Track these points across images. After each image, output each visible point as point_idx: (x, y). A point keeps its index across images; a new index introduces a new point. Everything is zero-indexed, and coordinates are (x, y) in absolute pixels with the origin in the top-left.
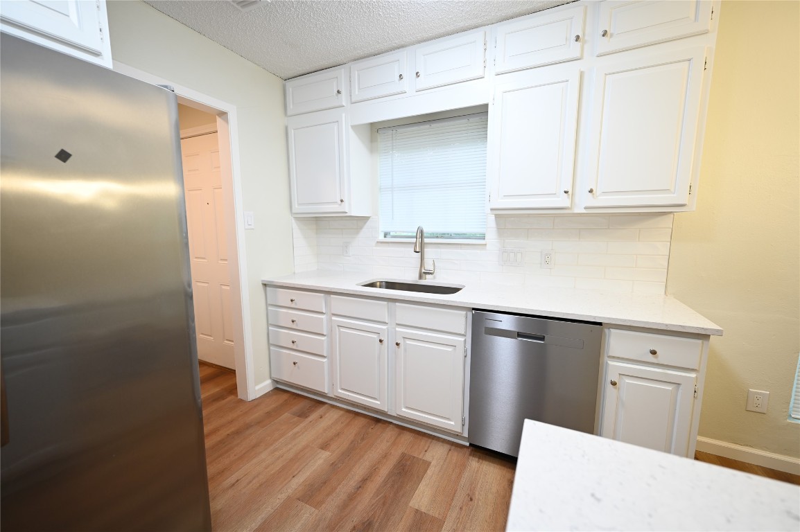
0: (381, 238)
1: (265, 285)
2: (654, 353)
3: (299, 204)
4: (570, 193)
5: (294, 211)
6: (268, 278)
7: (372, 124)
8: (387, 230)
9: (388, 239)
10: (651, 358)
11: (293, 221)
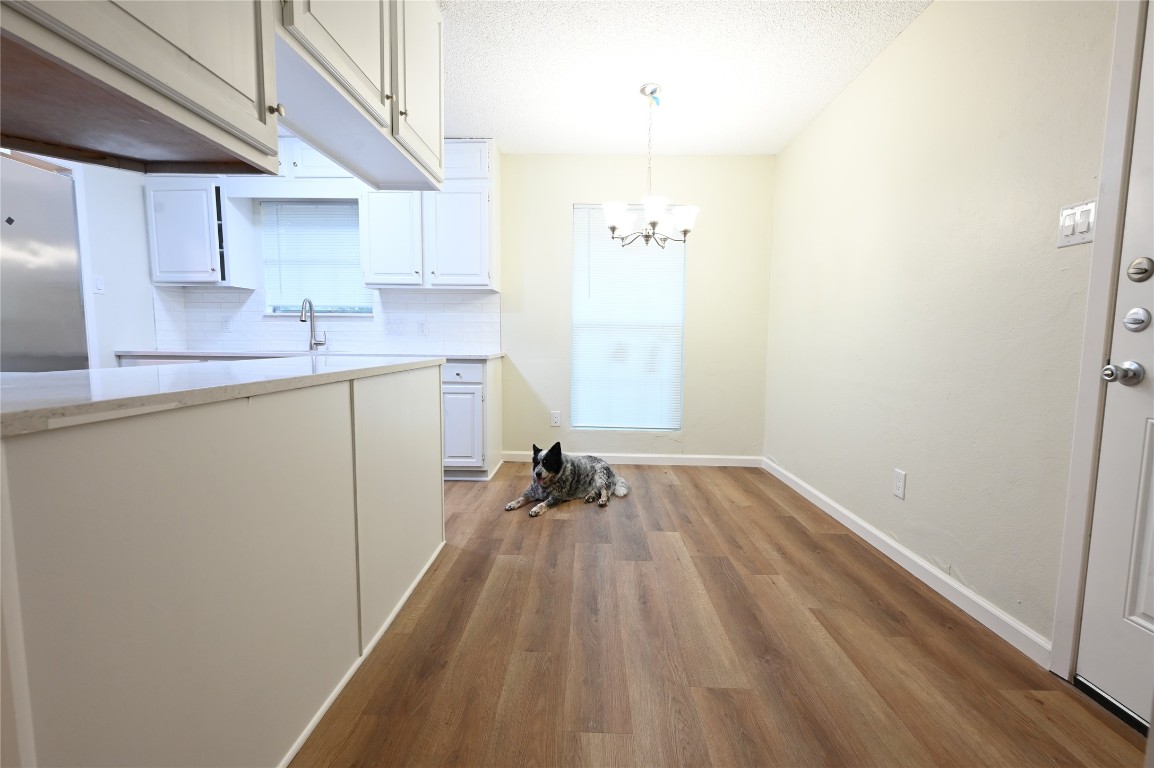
0: (269, 311)
1: (119, 357)
2: (458, 374)
3: (161, 272)
4: (421, 272)
5: (155, 279)
6: (123, 348)
7: (254, 200)
8: (276, 304)
9: (278, 313)
10: (458, 379)
11: (154, 291)
